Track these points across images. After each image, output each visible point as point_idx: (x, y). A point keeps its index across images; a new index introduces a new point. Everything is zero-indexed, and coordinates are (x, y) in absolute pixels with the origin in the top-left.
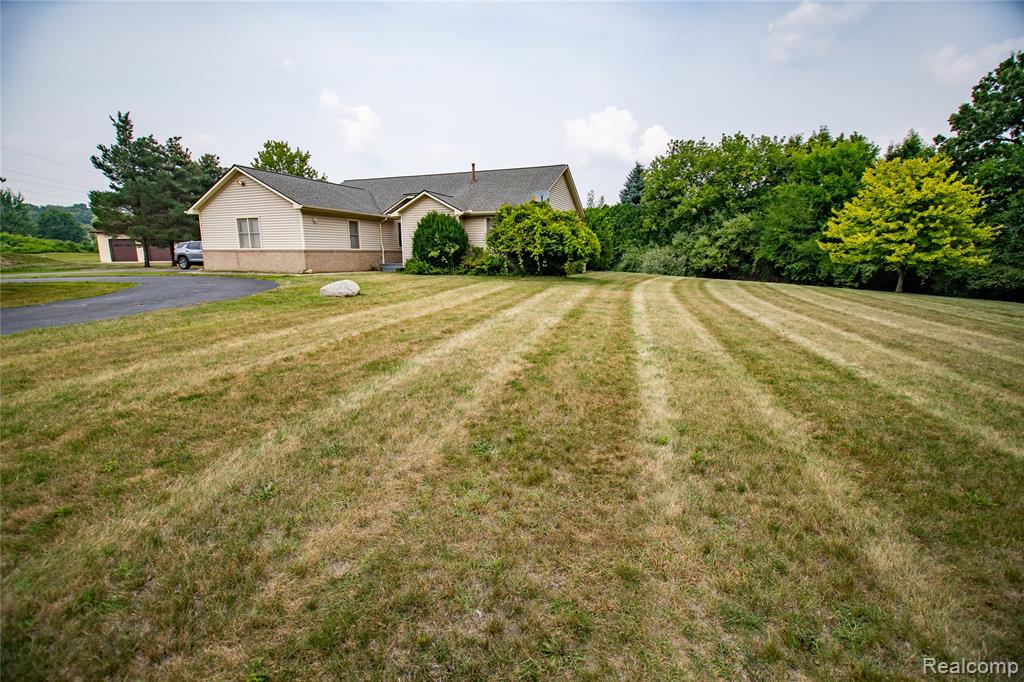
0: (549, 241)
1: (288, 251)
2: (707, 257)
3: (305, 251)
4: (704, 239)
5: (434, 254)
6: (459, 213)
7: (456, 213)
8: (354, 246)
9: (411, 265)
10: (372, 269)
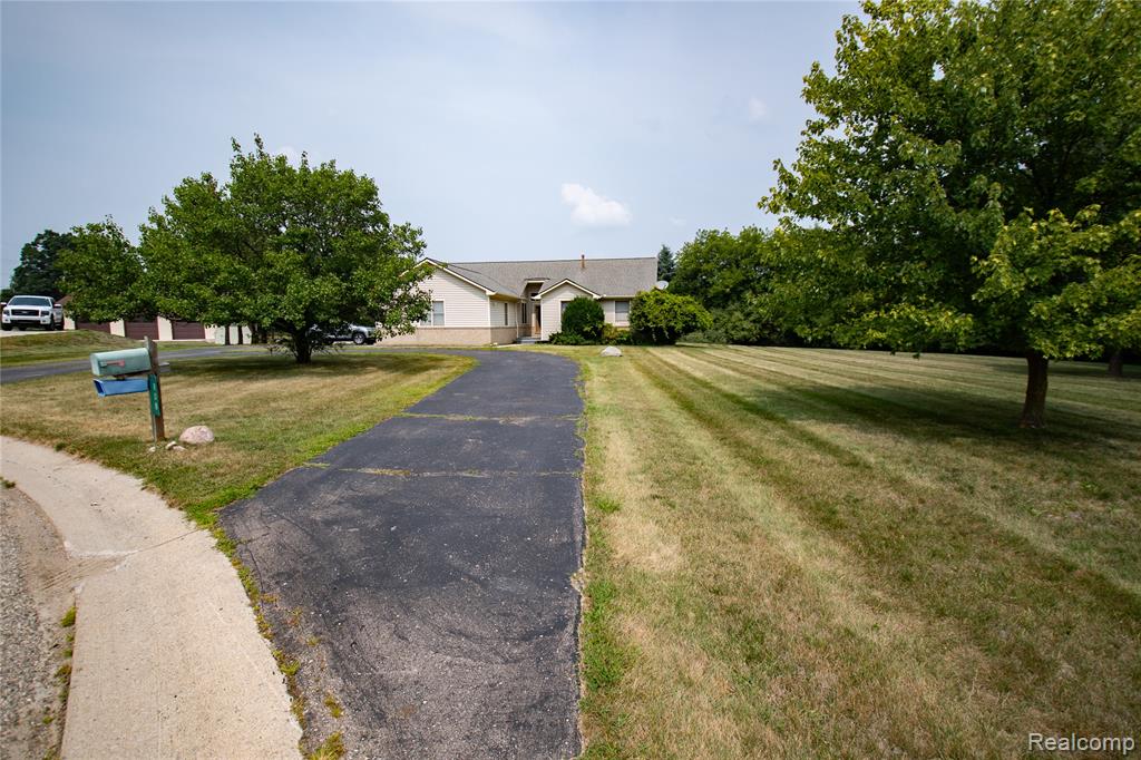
0: (686, 319)
1: (473, 329)
2: (743, 329)
3: (492, 329)
4: (738, 314)
5: (587, 329)
6: (598, 297)
7: (595, 296)
8: (506, 324)
9: (562, 338)
10: (514, 343)
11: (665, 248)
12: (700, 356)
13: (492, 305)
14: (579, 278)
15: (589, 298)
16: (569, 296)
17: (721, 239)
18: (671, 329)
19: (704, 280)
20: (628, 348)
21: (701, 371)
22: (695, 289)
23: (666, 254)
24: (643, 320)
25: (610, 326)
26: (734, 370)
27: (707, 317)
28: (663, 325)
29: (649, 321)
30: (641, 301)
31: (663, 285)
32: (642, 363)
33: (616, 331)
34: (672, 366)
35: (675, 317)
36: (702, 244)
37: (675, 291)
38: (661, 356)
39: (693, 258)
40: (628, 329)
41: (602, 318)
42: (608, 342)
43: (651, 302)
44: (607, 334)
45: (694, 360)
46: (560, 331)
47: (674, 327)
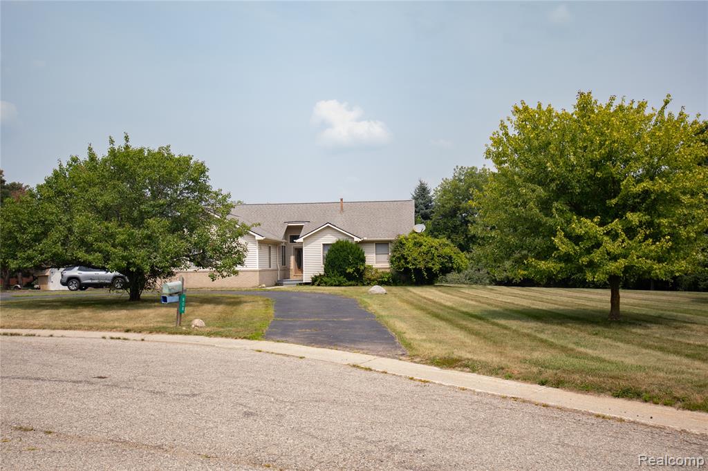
0: (443, 260)
1: (243, 271)
3: (260, 271)
5: (350, 270)
6: (359, 240)
7: (356, 239)
8: (270, 267)
9: (325, 279)
10: (276, 285)
11: (421, 184)
12: (454, 293)
13: (260, 248)
14: (339, 221)
15: (350, 241)
16: (331, 239)
17: (481, 175)
18: (429, 270)
19: (464, 218)
20: (390, 288)
21: (451, 302)
22: (455, 227)
23: (423, 191)
24: (402, 261)
25: (371, 267)
26: (476, 301)
27: (462, 259)
28: (421, 266)
29: (408, 263)
30: (400, 244)
31: (420, 228)
32: (405, 298)
33: (376, 272)
34: (430, 300)
35: (432, 259)
36: (461, 181)
37: (433, 232)
38: (421, 294)
39: (451, 195)
40: (388, 271)
41: (363, 260)
42: (370, 282)
43: (410, 244)
44: (368, 275)
45: (449, 296)
46: (322, 273)
47: (432, 268)
